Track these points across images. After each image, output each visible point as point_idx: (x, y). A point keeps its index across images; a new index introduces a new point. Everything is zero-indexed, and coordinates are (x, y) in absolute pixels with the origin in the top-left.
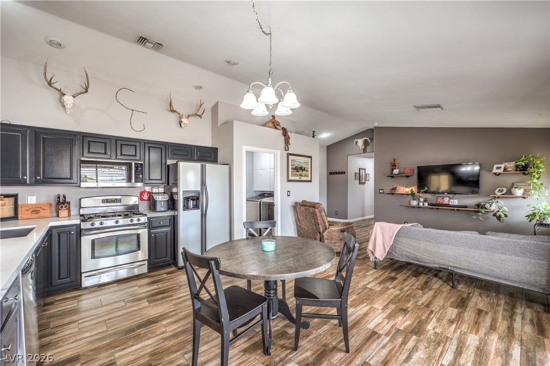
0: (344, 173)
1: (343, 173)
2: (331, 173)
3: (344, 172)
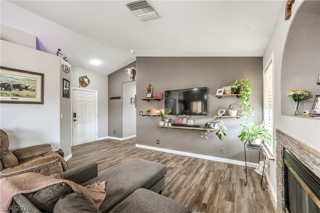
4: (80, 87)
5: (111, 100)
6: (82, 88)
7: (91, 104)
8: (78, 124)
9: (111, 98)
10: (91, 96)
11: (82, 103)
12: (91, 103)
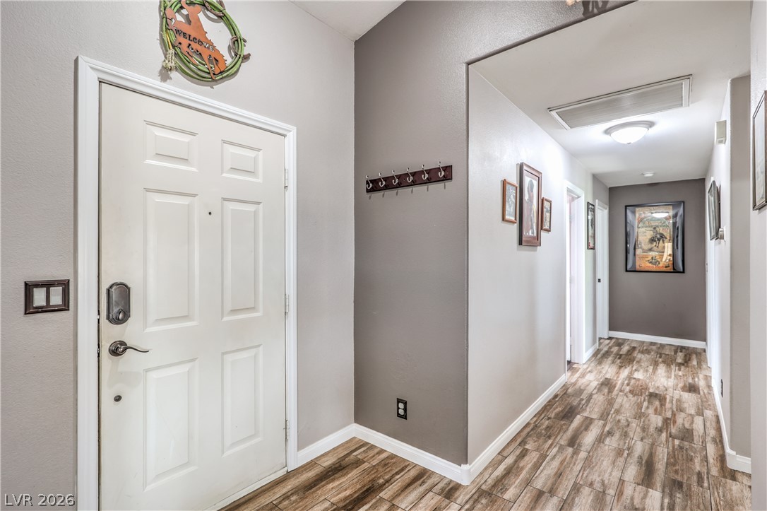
0: (447, 178)
1: (442, 174)
2: (374, 186)
3: (448, 169)
4: (165, 73)
5: (377, 195)
6: (179, 86)
7: (256, 213)
8: (153, 375)
9: (375, 182)
10: (255, 159)
11: (185, 201)
12: (251, 208)
